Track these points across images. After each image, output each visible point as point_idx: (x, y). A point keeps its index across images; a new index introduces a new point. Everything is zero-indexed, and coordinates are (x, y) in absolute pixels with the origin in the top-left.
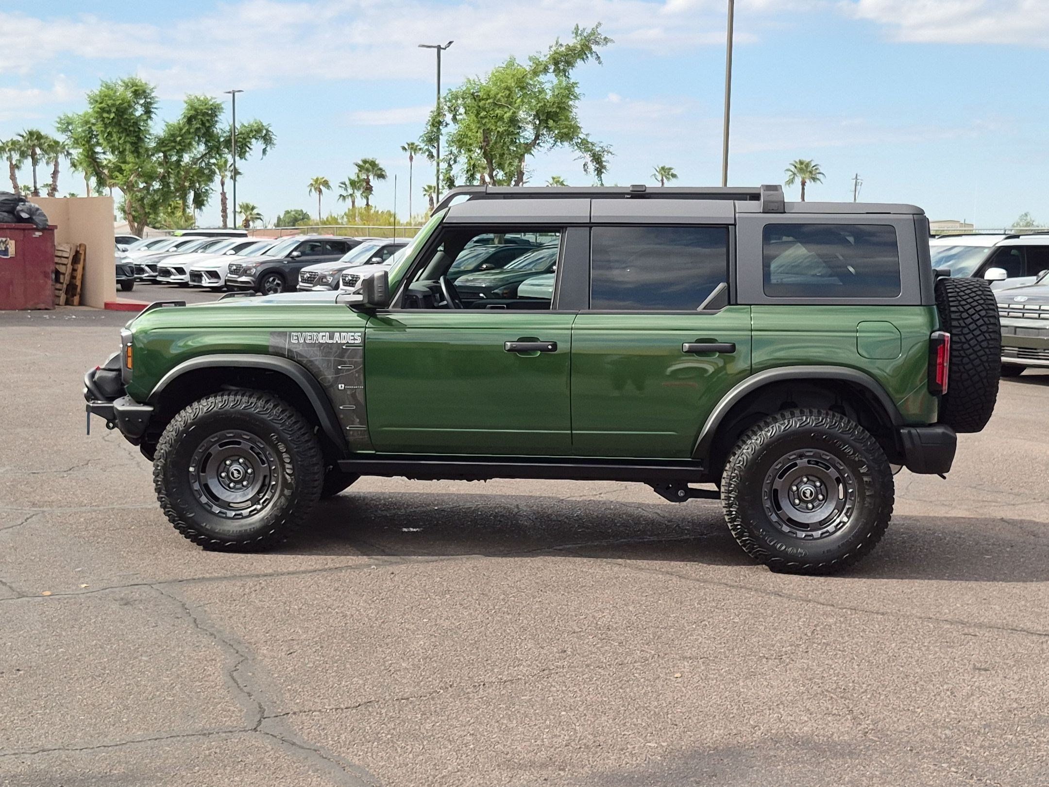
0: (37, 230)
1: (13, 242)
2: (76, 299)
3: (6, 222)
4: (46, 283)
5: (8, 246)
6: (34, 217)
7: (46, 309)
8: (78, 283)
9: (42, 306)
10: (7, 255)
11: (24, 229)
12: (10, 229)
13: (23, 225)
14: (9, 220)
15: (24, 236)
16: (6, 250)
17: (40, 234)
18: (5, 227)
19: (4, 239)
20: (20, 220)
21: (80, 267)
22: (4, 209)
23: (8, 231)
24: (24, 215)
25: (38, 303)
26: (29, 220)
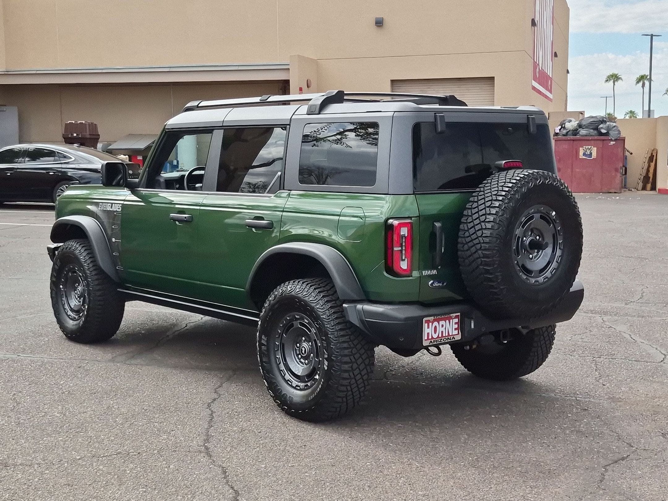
0: (611, 140)
1: (595, 149)
2: (649, 186)
3: (591, 136)
4: (616, 175)
5: (592, 151)
6: (610, 132)
7: (615, 193)
8: (651, 175)
9: (613, 191)
10: (591, 157)
11: (603, 140)
12: (594, 140)
13: (602, 137)
14: (594, 134)
15: (603, 145)
16: (591, 154)
17: (614, 143)
18: (590, 139)
19: (590, 147)
20: (601, 134)
21: (653, 164)
22: (591, 128)
23: (593, 142)
24: (604, 131)
25: (610, 189)
26: (607, 134)
